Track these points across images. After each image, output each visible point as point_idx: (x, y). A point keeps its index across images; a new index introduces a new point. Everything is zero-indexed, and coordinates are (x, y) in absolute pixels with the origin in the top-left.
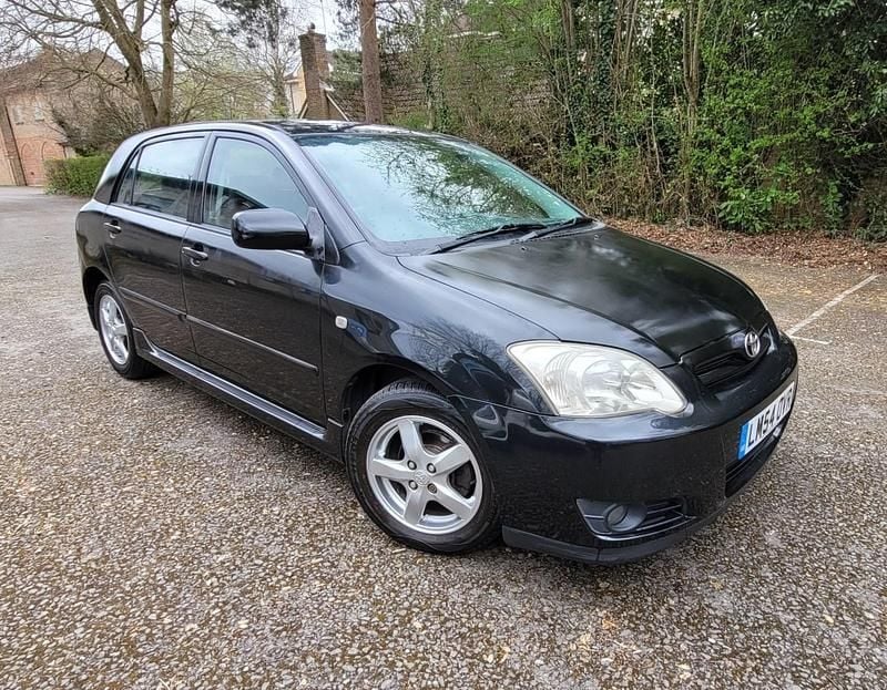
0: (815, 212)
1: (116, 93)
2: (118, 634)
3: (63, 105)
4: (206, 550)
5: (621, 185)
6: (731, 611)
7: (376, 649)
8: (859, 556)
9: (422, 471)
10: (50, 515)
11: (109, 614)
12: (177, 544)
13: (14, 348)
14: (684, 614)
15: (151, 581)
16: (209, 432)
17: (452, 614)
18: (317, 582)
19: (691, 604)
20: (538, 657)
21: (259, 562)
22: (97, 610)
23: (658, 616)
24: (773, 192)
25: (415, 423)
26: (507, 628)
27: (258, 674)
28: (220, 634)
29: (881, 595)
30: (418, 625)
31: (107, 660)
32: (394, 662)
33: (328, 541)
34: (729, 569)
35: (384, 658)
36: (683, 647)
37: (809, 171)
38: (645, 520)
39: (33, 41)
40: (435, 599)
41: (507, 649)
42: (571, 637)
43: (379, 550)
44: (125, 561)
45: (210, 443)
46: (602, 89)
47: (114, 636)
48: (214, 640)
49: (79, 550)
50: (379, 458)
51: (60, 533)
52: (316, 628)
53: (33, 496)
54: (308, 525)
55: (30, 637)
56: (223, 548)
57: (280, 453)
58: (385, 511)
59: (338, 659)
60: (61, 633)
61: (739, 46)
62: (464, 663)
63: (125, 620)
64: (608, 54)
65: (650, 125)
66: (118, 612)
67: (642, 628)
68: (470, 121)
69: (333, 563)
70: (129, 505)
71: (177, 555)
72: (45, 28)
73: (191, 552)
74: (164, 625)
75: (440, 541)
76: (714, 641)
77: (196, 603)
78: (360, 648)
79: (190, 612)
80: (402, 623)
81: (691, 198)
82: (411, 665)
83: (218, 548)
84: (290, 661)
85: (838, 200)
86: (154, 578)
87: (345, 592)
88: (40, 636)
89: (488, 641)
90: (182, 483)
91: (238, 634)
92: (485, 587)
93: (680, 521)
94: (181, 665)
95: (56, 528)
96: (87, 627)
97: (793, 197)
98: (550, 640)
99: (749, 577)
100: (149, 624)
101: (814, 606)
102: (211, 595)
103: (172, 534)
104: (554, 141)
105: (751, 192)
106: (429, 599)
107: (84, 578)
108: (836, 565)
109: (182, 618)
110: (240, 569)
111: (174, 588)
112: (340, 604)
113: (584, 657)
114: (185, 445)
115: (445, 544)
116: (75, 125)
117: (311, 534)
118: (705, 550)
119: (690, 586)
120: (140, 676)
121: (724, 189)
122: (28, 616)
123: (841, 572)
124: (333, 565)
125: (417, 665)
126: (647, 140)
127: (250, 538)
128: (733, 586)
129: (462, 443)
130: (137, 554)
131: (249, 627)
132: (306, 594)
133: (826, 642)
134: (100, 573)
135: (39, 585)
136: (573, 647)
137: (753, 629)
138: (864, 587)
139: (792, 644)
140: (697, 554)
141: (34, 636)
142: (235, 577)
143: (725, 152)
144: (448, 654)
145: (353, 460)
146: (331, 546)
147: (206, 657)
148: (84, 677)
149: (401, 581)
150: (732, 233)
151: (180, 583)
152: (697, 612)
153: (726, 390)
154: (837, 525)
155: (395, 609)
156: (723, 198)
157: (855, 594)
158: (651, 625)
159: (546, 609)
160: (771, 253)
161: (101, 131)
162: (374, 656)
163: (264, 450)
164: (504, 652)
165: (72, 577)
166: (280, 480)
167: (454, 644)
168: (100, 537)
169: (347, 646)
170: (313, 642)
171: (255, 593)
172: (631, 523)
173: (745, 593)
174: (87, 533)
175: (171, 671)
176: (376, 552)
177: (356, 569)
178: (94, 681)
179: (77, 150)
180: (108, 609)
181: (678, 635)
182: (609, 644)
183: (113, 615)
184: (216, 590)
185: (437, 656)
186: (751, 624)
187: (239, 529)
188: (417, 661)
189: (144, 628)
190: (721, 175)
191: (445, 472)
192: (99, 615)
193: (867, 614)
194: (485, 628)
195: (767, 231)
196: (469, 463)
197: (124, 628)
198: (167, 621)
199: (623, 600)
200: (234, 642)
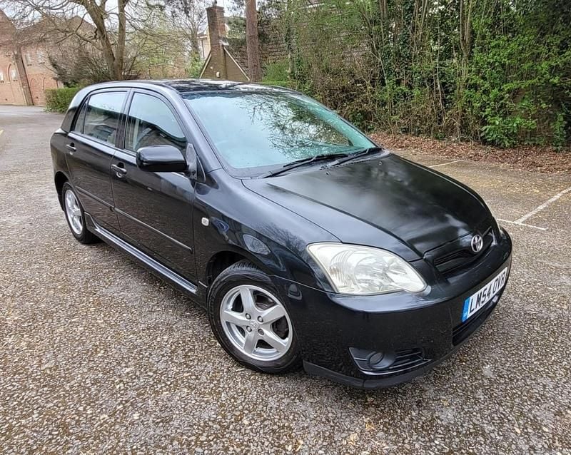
0: (547, 134)
1: (89, 46)
2: (58, 419)
3: (56, 53)
4: (119, 364)
5: (415, 113)
6: (452, 422)
7: (218, 438)
8: (544, 386)
9: (255, 321)
10: (25, 336)
11: (54, 405)
12: (101, 360)
13: (14, 220)
14: (421, 423)
15: (82, 384)
16: (130, 282)
17: (269, 416)
18: (186, 390)
19: (426, 415)
20: (320, 449)
21: (151, 374)
22: (47, 403)
23: (403, 423)
24: (518, 120)
25: (250, 289)
26: (303, 428)
27: (142, 451)
28: (121, 422)
29: (555, 415)
30: (246, 422)
31: (50, 437)
32: (228, 448)
33: (196, 361)
34: (455, 392)
35: (222, 444)
36: (417, 446)
37: (544, 106)
38: (395, 362)
39: (37, 12)
40: (259, 404)
41: (301, 442)
42: (344, 435)
43: (228, 369)
44: (68, 369)
45: (129, 290)
46: (404, 48)
47: (56, 420)
48: (117, 427)
49: (40, 361)
50: (228, 310)
51: (30, 349)
52: (181, 421)
53: (16, 323)
54: (184, 350)
55: (5, 419)
56: (129, 363)
57: (172, 298)
58: (232, 344)
59: (193, 443)
60: (24, 417)
61: (499, 19)
62: (273, 450)
63: (64, 410)
64: (409, 23)
65: (436, 72)
66: (60, 405)
67: (391, 431)
68: (315, 68)
69: (197, 377)
70: (74, 331)
71: (100, 367)
72: (44, 3)
73: (109, 365)
74: (87, 415)
75: (266, 365)
76: (438, 443)
77: (109, 400)
78: (208, 436)
79: (104, 406)
80: (236, 421)
81: (462, 122)
82: (238, 450)
83: (126, 363)
84: (163, 443)
85: (564, 126)
86: (85, 382)
87: (203, 397)
88: (11, 418)
89: (290, 436)
90: (109, 317)
91: (132, 423)
92: (293, 397)
93: (420, 362)
94: (95, 443)
95: (28, 345)
96: (40, 413)
97: (532, 123)
98: (331, 437)
99: (468, 399)
100: (78, 413)
101: (509, 420)
102: (119, 395)
103: (99, 352)
104: (371, 82)
105: (503, 119)
106: (256, 404)
107: (42, 380)
108: (528, 392)
109: (99, 410)
110: (139, 378)
111: (96, 390)
112: (199, 405)
113: (351, 449)
114: (113, 291)
115: (269, 367)
116: (63, 67)
117: (186, 356)
118: (441, 377)
119: (427, 403)
120: (69, 448)
121: (484, 118)
122: (5, 404)
123: (531, 397)
124: (197, 378)
125: (242, 450)
126: (434, 82)
127: (147, 357)
128: (456, 404)
129: (279, 305)
130: (75, 365)
131: (140, 419)
132: (178, 398)
133: (513, 447)
134: (52, 377)
135: (14, 384)
136: (344, 442)
137: (466, 435)
138: (545, 409)
139: (491, 447)
140: (435, 380)
141: (7, 418)
142: (135, 384)
143: (486, 92)
144: (263, 444)
145: (211, 311)
146: (197, 364)
147: (111, 438)
148: (35, 447)
149: (239, 391)
150: (489, 147)
151: (100, 386)
152: (430, 421)
153: (456, 275)
154: (533, 363)
155: (233, 410)
156: (484, 123)
157: (538, 413)
158: (398, 429)
159: (330, 415)
160: (515, 162)
161: (80, 71)
162: (216, 443)
163: (163, 296)
164: (299, 444)
165: (34, 380)
166: (170, 317)
167: (268, 437)
168: (54, 353)
169: (200, 434)
170: (179, 431)
171: (146, 395)
172: (386, 363)
173: (463, 409)
174: (47, 349)
175: (88, 446)
176: (225, 370)
177: (212, 381)
178: (41, 450)
179: (65, 84)
180: (55, 402)
181: (415, 437)
182: (369, 441)
183: (57, 406)
184: (122, 392)
185: (256, 444)
186: (464, 432)
187: (141, 350)
188: (243, 447)
189: (75, 416)
190: (483, 108)
191: (270, 322)
192: (48, 406)
193: (544, 428)
194: (289, 427)
195: (513, 147)
196: (284, 317)
197: (63, 415)
198: (89, 412)
199: (382, 411)
200: (129, 429)
